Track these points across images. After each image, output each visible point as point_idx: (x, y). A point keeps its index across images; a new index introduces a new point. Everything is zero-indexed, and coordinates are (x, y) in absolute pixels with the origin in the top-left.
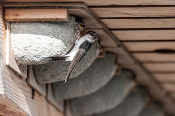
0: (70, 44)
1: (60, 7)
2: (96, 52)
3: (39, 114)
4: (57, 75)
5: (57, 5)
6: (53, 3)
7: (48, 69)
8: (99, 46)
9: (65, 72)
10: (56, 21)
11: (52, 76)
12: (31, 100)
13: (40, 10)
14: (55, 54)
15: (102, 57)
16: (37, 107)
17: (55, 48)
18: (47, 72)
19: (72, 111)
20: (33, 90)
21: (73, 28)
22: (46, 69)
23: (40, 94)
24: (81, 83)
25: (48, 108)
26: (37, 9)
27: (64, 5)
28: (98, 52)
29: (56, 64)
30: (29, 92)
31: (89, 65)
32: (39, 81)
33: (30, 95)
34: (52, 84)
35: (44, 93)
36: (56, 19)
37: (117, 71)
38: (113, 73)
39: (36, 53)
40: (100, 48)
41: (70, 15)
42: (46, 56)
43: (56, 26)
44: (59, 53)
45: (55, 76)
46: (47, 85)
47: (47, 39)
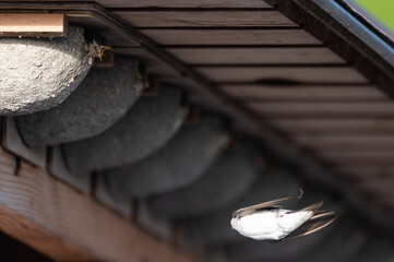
0: (75, 79)
1: (51, 11)
2: (134, 89)
3: (31, 203)
4: (61, 131)
6: (37, 2)
7: (43, 120)
8: (140, 77)
9: (75, 127)
10: (45, 36)
11: (51, 134)
12: (13, 178)
13: (14, 15)
14: (46, 97)
15: (153, 94)
16: (27, 190)
17: (46, 86)
18: (41, 125)
19: (109, 189)
20: (18, 160)
21: (79, 48)
22: (40, 121)
23: (34, 166)
24: (116, 141)
25: (55, 189)
26: (9, 15)
27: (58, 7)
28: (139, 88)
30: (7, 165)
31: (122, 111)
32: (29, 143)
33: (11, 170)
34: (62, 146)
35: (42, 163)
36: (44, 33)
37: (189, 117)
39: (10, 95)
40: (143, 81)
41: (70, 24)
42: (28, 101)
44: (53, 96)
45: (58, 133)
46: (49, 148)
47: (28, 69)
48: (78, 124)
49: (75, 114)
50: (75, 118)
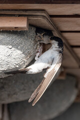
0: (30, 57)
1: (20, 16)
4: (14, 94)
5: (17, 13)
6: (12, 10)
7: (5, 86)
9: (23, 91)
10: (15, 30)
11: (9, 95)
14: (14, 67)
15: (63, 78)
17: (14, 60)
18: (3, 90)
21: (33, 39)
22: (3, 87)
29: (14, 82)
34: (9, 105)
36: (15, 28)
38: (73, 98)
41: (30, 25)
43: (14, 37)
44: (17, 66)
45: (12, 95)
46: (3, 105)
47: (4, 50)
48: (24, 90)
49: (23, 83)
50: (23, 86)
